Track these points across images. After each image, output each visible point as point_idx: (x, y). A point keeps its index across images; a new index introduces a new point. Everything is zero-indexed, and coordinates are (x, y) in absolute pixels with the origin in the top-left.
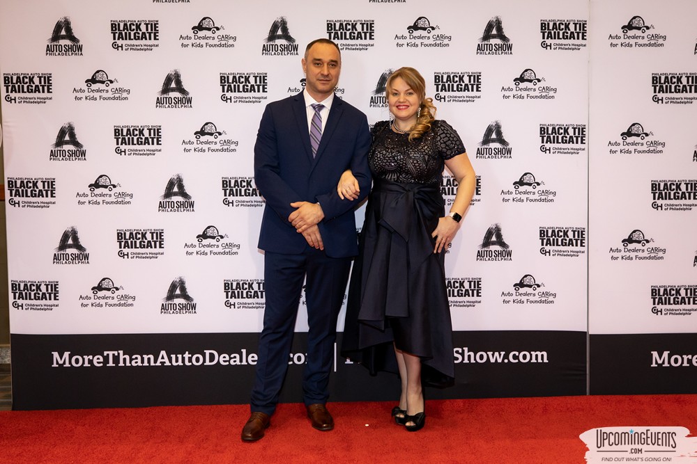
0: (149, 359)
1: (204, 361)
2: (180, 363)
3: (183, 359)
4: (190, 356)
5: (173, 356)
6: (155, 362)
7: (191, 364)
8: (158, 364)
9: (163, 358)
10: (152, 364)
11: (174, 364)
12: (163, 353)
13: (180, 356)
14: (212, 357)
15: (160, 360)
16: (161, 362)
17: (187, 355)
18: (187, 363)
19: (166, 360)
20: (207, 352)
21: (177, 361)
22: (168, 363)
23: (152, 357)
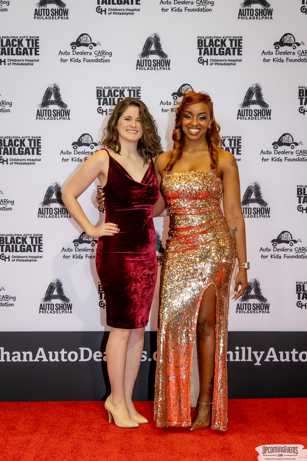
0: (28, 355)
1: (79, 358)
2: (57, 359)
3: (60, 355)
4: (66, 352)
5: (50, 353)
6: (34, 358)
7: (66, 360)
8: (36, 360)
9: (41, 354)
10: (31, 360)
11: (51, 360)
12: (41, 350)
13: (56, 353)
14: (86, 354)
15: (38, 356)
16: (39, 359)
17: (63, 352)
18: (63, 360)
19: (44, 356)
20: (82, 349)
21: (54, 357)
22: (45, 360)
23: (30, 353)
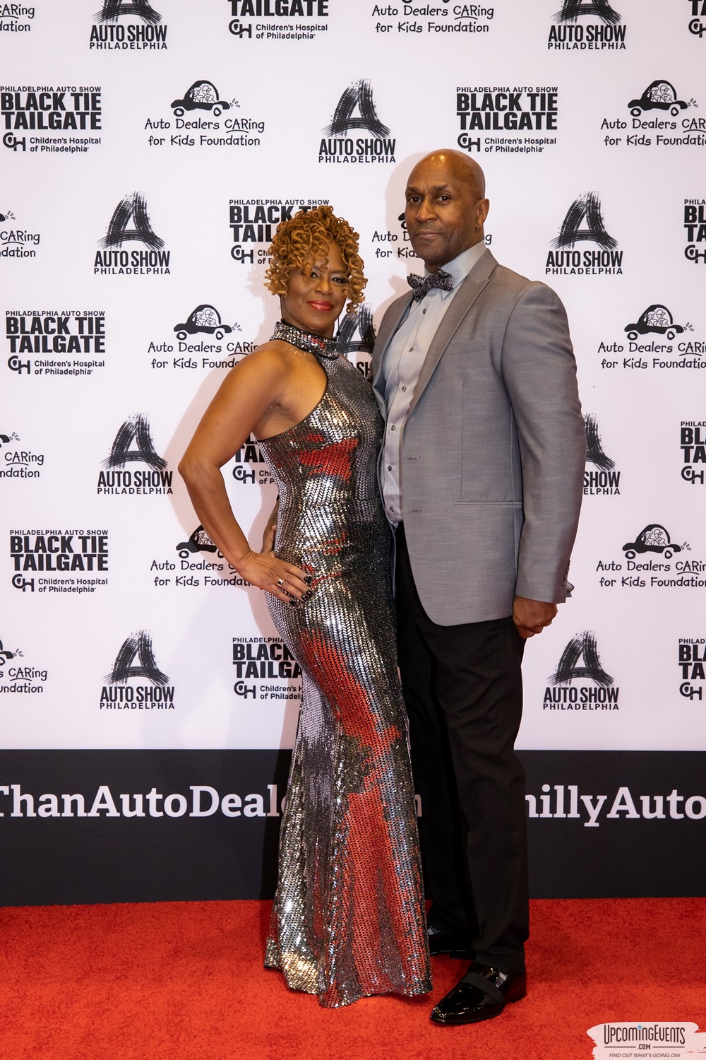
0: (74, 803)
1: (190, 808)
2: (139, 812)
3: (146, 804)
4: (160, 797)
5: (125, 798)
6: (87, 809)
7: (161, 814)
8: (94, 813)
9: (103, 801)
10: (81, 813)
11: (127, 813)
12: (104, 790)
14: (206, 801)
15: (97, 805)
16: (99, 811)
17: (153, 796)
18: (154, 813)
19: (110, 805)
20: (197, 790)
21: (134, 807)
22: (112, 812)
23: (80, 798)
